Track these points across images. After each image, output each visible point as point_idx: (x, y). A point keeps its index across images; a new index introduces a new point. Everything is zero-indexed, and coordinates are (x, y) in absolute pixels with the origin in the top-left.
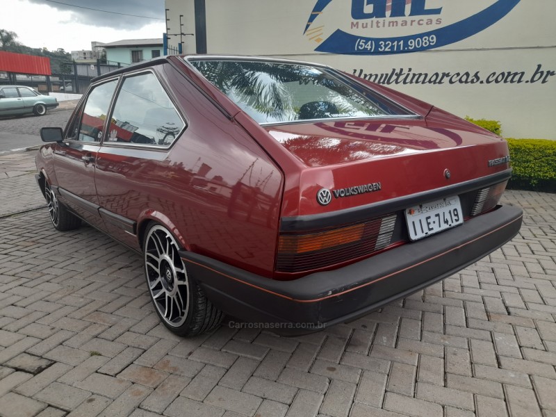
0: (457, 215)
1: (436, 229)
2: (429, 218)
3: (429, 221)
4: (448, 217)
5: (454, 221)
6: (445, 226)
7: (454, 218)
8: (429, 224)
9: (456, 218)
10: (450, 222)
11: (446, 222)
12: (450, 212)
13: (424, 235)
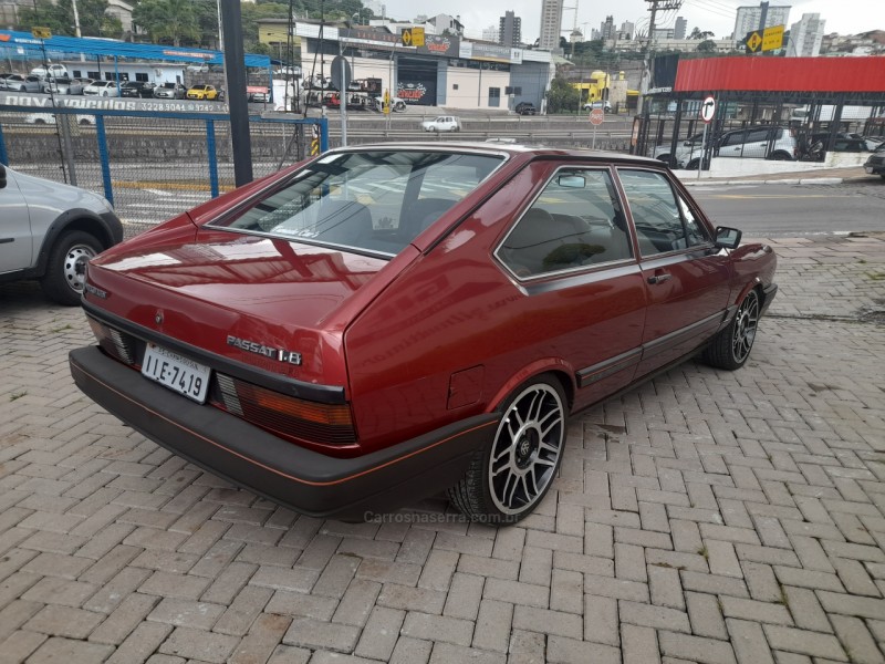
0: (199, 387)
1: (167, 382)
2: (165, 364)
3: (165, 367)
4: (187, 380)
5: (192, 391)
6: (177, 387)
7: (194, 388)
8: (163, 370)
9: (197, 390)
10: (186, 388)
11: (182, 384)
12: (192, 377)
13: (154, 377)
